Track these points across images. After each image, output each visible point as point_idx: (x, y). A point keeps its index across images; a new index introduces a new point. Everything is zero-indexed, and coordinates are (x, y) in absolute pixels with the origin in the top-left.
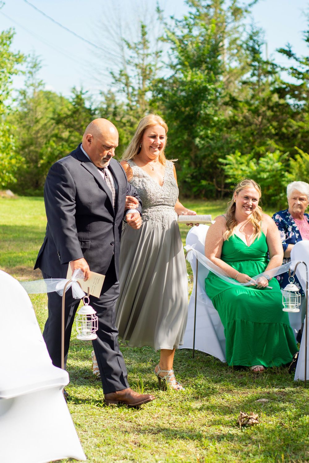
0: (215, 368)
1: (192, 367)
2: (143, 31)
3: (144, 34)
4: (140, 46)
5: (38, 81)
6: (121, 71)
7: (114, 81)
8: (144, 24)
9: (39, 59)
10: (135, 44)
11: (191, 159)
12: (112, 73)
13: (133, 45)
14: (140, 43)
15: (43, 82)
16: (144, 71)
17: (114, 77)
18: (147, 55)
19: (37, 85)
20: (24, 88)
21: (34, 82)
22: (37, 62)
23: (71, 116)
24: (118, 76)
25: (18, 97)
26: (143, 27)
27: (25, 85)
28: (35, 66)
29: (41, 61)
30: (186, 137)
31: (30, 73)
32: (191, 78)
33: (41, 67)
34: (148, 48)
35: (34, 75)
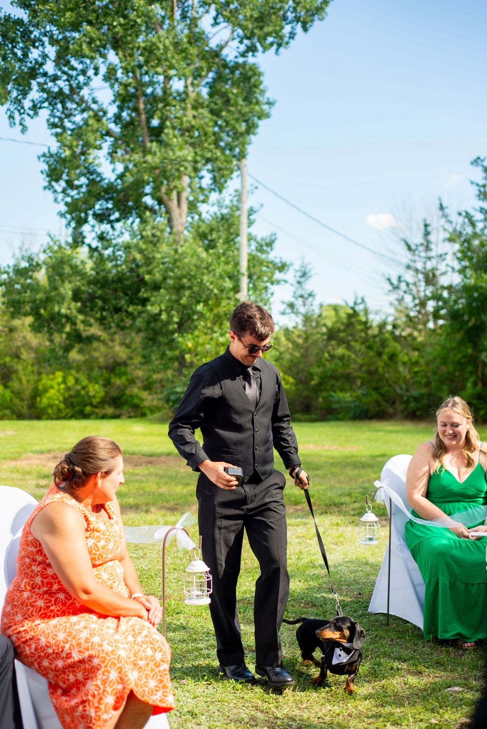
0: (410, 640)
1: (381, 638)
2: (426, 230)
3: (427, 233)
4: (421, 248)
5: (308, 292)
6: (400, 277)
7: (390, 288)
8: (428, 222)
9: (309, 267)
10: (417, 246)
11: (477, 377)
12: (389, 280)
13: (413, 247)
14: (422, 244)
15: (314, 293)
16: (426, 275)
17: (391, 284)
18: (429, 258)
19: (306, 296)
20: (292, 300)
21: (303, 293)
22: (307, 270)
23: (344, 331)
24: (395, 282)
25: (285, 310)
26: (426, 226)
27: (294, 297)
28: (304, 275)
29: (311, 269)
30: (470, 351)
31: (299, 283)
32: (475, 281)
33: (310, 276)
34: (431, 250)
35: (303, 285)
